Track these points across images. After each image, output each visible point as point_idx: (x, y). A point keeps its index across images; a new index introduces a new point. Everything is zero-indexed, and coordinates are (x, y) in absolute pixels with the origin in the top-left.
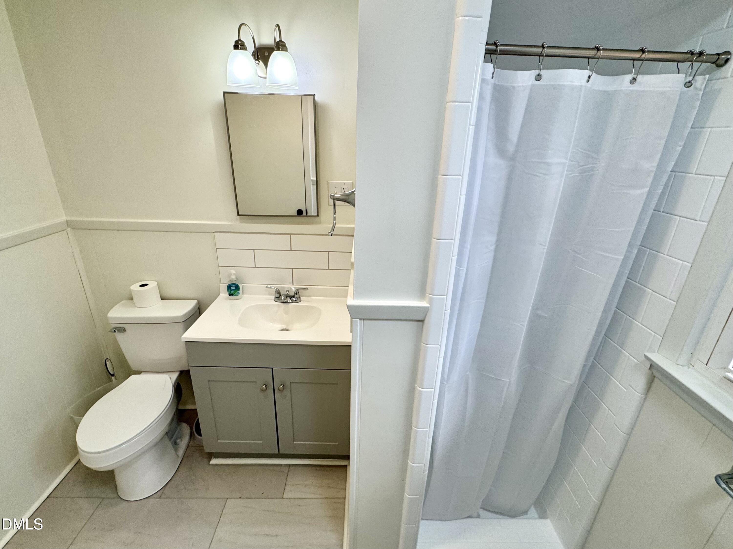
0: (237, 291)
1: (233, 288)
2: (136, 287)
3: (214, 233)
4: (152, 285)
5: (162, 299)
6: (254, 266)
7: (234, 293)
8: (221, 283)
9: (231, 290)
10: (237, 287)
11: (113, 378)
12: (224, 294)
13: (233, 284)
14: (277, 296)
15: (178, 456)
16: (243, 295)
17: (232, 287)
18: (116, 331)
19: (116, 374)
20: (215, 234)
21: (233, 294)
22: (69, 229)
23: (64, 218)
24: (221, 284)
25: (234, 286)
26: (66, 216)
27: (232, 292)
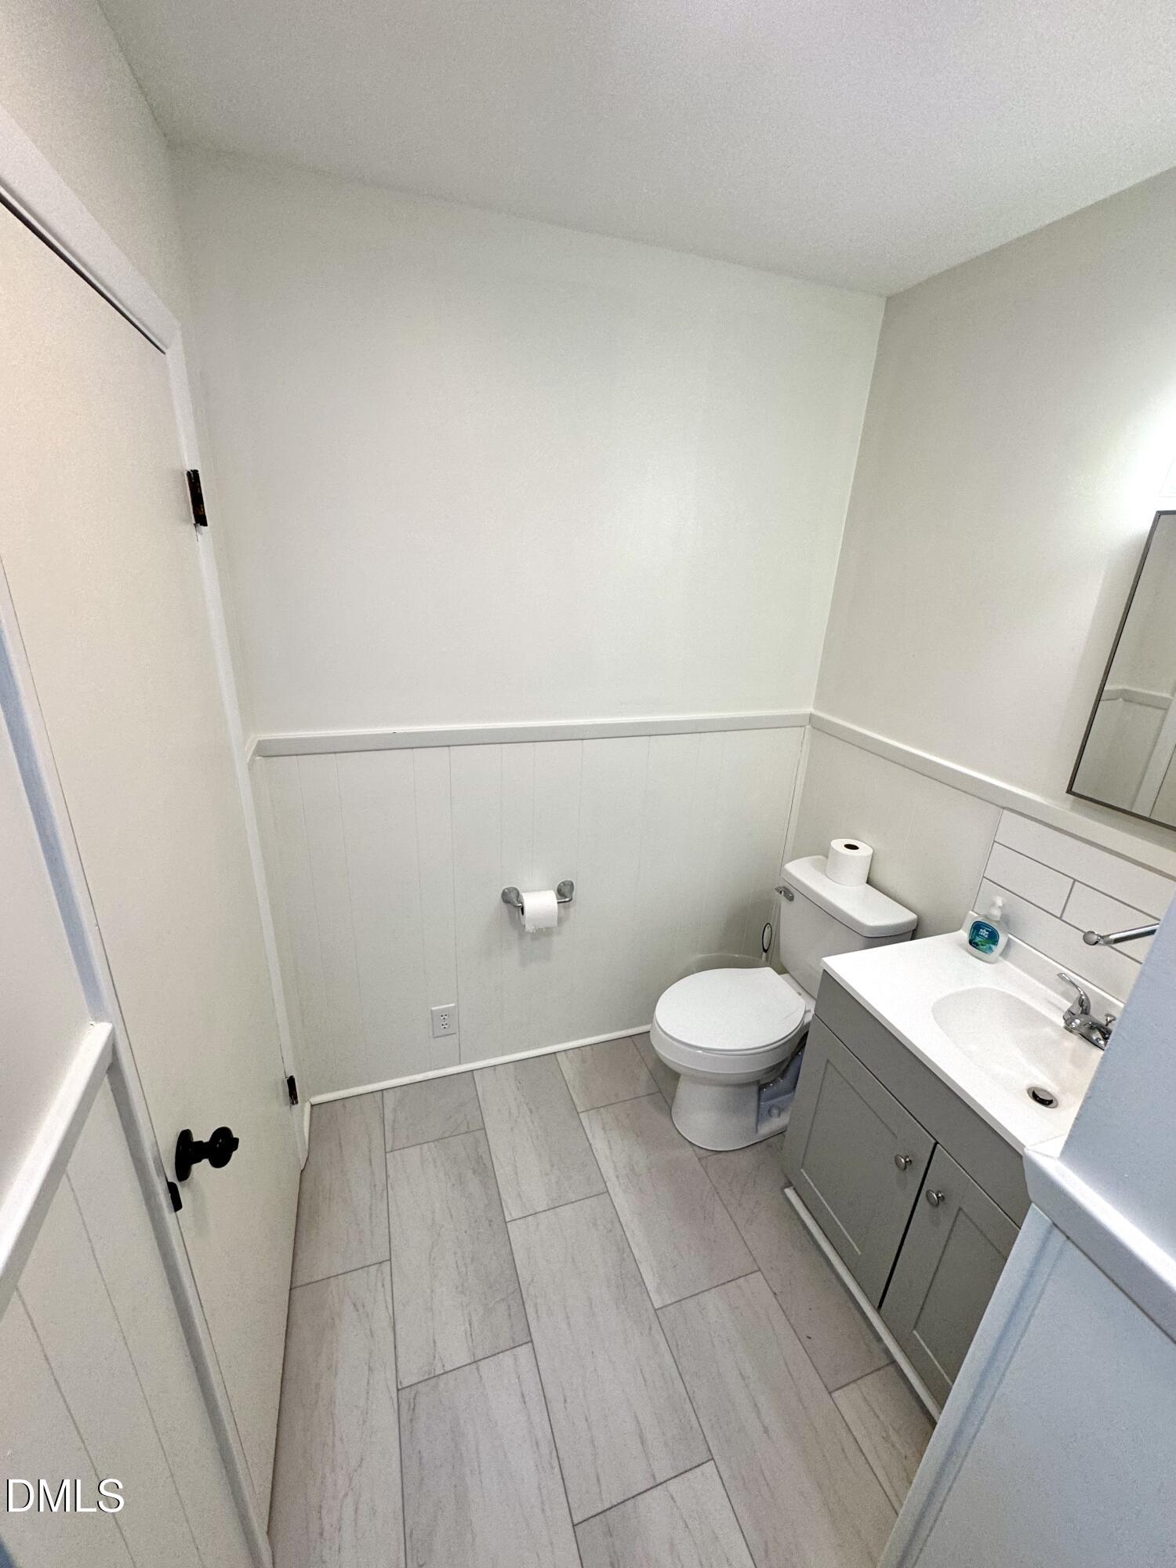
0: (989, 944)
1: (984, 932)
2: (838, 845)
3: (1004, 808)
4: (865, 851)
5: (868, 882)
6: (1059, 916)
7: (980, 943)
8: (973, 911)
9: (978, 935)
10: (993, 937)
11: (764, 954)
12: (964, 935)
13: (987, 926)
14: (1074, 1012)
15: (757, 1131)
16: (1001, 958)
17: (981, 930)
18: (783, 893)
19: (770, 951)
20: (1005, 811)
21: (978, 944)
22: (808, 727)
23: (810, 710)
24: (971, 912)
25: (987, 931)
26: (814, 708)
27: (978, 939)
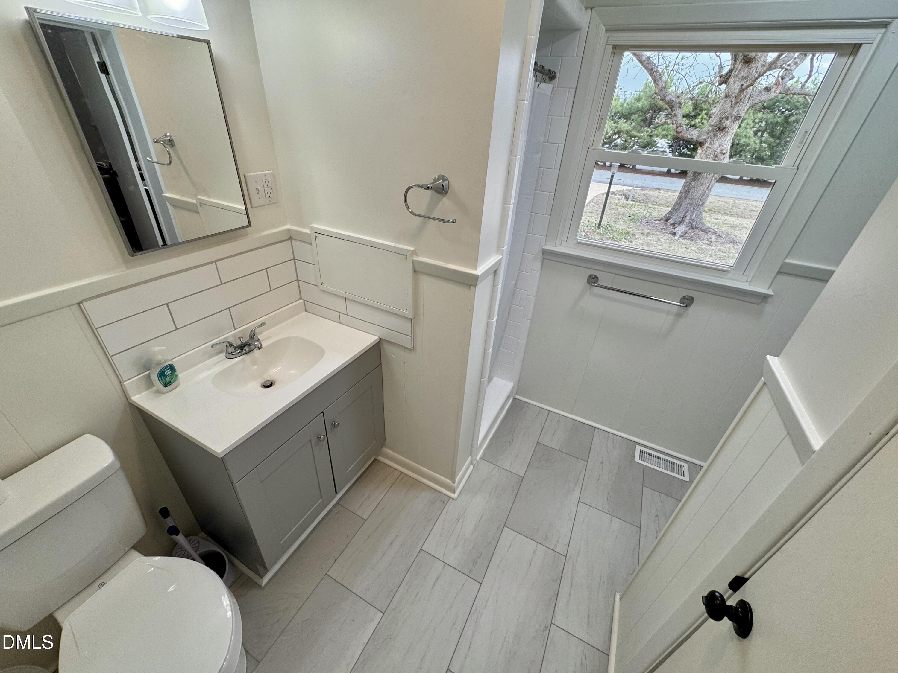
0: (174, 374)
1: (168, 372)
7: (170, 380)
9: (166, 377)
10: (172, 369)
13: (166, 367)
14: (231, 352)
17: (165, 373)
21: (170, 382)
25: (168, 369)
